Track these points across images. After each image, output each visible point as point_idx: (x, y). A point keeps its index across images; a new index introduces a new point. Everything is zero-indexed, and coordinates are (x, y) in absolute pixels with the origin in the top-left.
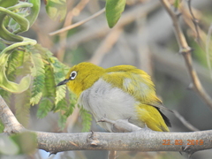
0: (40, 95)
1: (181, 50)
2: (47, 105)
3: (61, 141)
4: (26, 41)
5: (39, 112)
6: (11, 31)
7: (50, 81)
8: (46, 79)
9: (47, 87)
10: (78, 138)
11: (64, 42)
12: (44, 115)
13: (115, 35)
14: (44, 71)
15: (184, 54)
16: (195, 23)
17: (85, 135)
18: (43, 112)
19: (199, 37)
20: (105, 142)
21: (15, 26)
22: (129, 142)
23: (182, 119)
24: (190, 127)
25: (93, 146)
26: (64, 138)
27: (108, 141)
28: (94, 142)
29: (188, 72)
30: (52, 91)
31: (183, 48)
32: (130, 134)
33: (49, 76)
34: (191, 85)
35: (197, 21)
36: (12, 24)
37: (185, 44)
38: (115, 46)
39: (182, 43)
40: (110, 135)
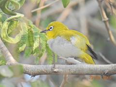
1: (103, 20)
2: (29, 51)
3: (37, 70)
4: (18, 15)
5: (25, 55)
6: (10, 9)
7: (31, 38)
8: (29, 37)
10: (47, 68)
11: (39, 15)
13: (67, 11)
14: (27, 33)
15: (105, 22)
16: (110, 5)
17: (50, 66)
18: (27, 55)
19: (112, 12)
20: (61, 70)
21: (12, 7)
22: (74, 70)
23: (104, 57)
24: (108, 61)
25: (55, 72)
26: (39, 68)
27: (63, 69)
28: (55, 70)
29: (107, 32)
30: (32, 44)
31: (104, 18)
32: (75, 66)
33: (31, 35)
34: (109, 39)
35: (111, 4)
36: (11, 6)
37: (105, 16)
38: (67, 18)
39: (103, 16)
40: (64, 66)
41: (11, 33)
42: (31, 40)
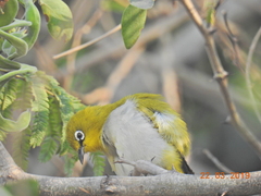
0: (43, 134)
1: (216, 75)
2: (51, 146)
3: (69, 188)
4: (25, 68)
5: (41, 155)
6: (6, 56)
7: (55, 116)
8: (50, 114)
9: (51, 125)
10: (90, 183)
11: (72, 66)
12: (47, 158)
13: (133, 57)
14: (48, 106)
15: (219, 80)
16: (233, 42)
17: (98, 179)
18: (46, 154)
19: (237, 59)
20: (123, 188)
21: (10, 49)
22: (152, 187)
25: (109, 193)
26: (72, 184)
27: (126, 186)
28: (111, 189)
30: (57, 129)
31: (218, 72)
32: (153, 178)
33: (54, 110)
34: (229, 119)
35: (235, 39)
36: (7, 47)
37: (221, 69)
38: (134, 70)
39: (216, 67)
40: (129, 179)
41: (10, 106)
42: (56, 121)
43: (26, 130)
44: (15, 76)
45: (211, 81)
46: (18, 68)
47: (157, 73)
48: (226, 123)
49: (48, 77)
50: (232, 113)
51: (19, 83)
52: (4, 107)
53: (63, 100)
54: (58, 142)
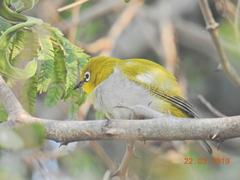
0: (49, 81)
2: (57, 92)
3: (73, 130)
4: (31, 20)
5: (47, 100)
7: (60, 65)
8: (56, 63)
9: (56, 72)
10: (92, 126)
11: (76, 18)
12: (53, 104)
14: (53, 55)
15: (211, 31)
17: (99, 123)
18: (52, 100)
20: (123, 131)
21: (18, 3)
22: (149, 130)
23: (208, 105)
24: (217, 113)
25: (109, 135)
27: (125, 129)
28: (111, 131)
30: (61, 77)
32: (150, 121)
33: (59, 59)
34: (220, 66)
36: (14, 1)
38: (134, 20)
39: (208, 18)
40: (128, 122)
41: (18, 55)
42: (61, 70)
43: (32, 78)
44: (22, 27)
45: (204, 31)
46: (25, 21)
47: (156, 24)
48: (218, 71)
49: (53, 29)
50: (223, 62)
51: (26, 35)
52: (13, 57)
53: (67, 50)
54: (62, 88)
